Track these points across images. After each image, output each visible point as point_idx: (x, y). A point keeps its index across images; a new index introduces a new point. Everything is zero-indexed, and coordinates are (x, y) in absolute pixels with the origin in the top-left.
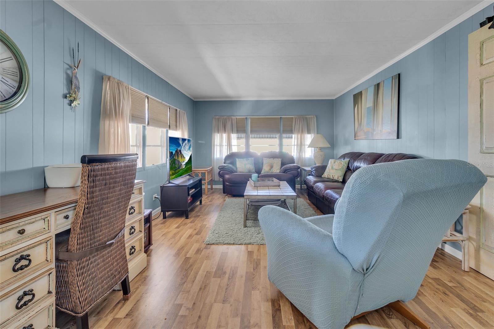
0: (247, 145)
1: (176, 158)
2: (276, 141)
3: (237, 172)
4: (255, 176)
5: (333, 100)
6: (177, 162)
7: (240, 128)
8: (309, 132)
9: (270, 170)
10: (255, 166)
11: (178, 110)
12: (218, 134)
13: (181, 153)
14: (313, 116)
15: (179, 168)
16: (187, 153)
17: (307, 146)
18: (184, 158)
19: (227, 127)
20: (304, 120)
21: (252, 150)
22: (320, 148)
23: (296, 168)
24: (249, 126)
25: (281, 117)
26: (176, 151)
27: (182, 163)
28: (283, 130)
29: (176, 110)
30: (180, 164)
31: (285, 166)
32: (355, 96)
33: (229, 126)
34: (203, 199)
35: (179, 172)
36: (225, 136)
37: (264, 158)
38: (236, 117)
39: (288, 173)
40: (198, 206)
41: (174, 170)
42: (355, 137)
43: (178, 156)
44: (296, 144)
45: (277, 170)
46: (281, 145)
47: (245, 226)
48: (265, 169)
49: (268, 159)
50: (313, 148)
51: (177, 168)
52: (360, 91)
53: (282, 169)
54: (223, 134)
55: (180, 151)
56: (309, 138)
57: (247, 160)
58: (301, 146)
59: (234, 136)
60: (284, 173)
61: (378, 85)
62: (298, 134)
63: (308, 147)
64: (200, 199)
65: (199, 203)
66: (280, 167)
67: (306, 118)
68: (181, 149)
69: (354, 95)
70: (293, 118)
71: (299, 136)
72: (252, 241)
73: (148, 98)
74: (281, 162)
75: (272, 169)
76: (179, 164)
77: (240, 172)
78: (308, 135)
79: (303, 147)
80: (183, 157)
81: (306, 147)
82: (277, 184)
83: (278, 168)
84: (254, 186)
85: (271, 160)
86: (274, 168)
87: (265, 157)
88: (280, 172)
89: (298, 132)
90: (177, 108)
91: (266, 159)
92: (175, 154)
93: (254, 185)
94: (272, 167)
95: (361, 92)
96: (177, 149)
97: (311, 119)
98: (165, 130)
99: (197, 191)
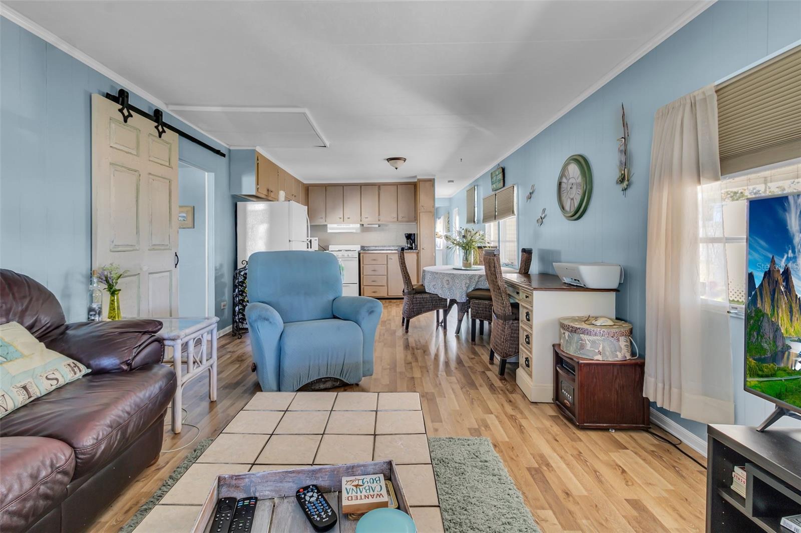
1: (767, 309)
6: (766, 327)
13: (789, 288)
26: (768, 274)
27: (788, 342)
30: (780, 344)
35: (773, 375)
41: (757, 357)
43: (773, 300)
51: (769, 355)
55: (787, 274)
68: (790, 265)
76: (775, 342)
92: (761, 285)
96: (773, 262)
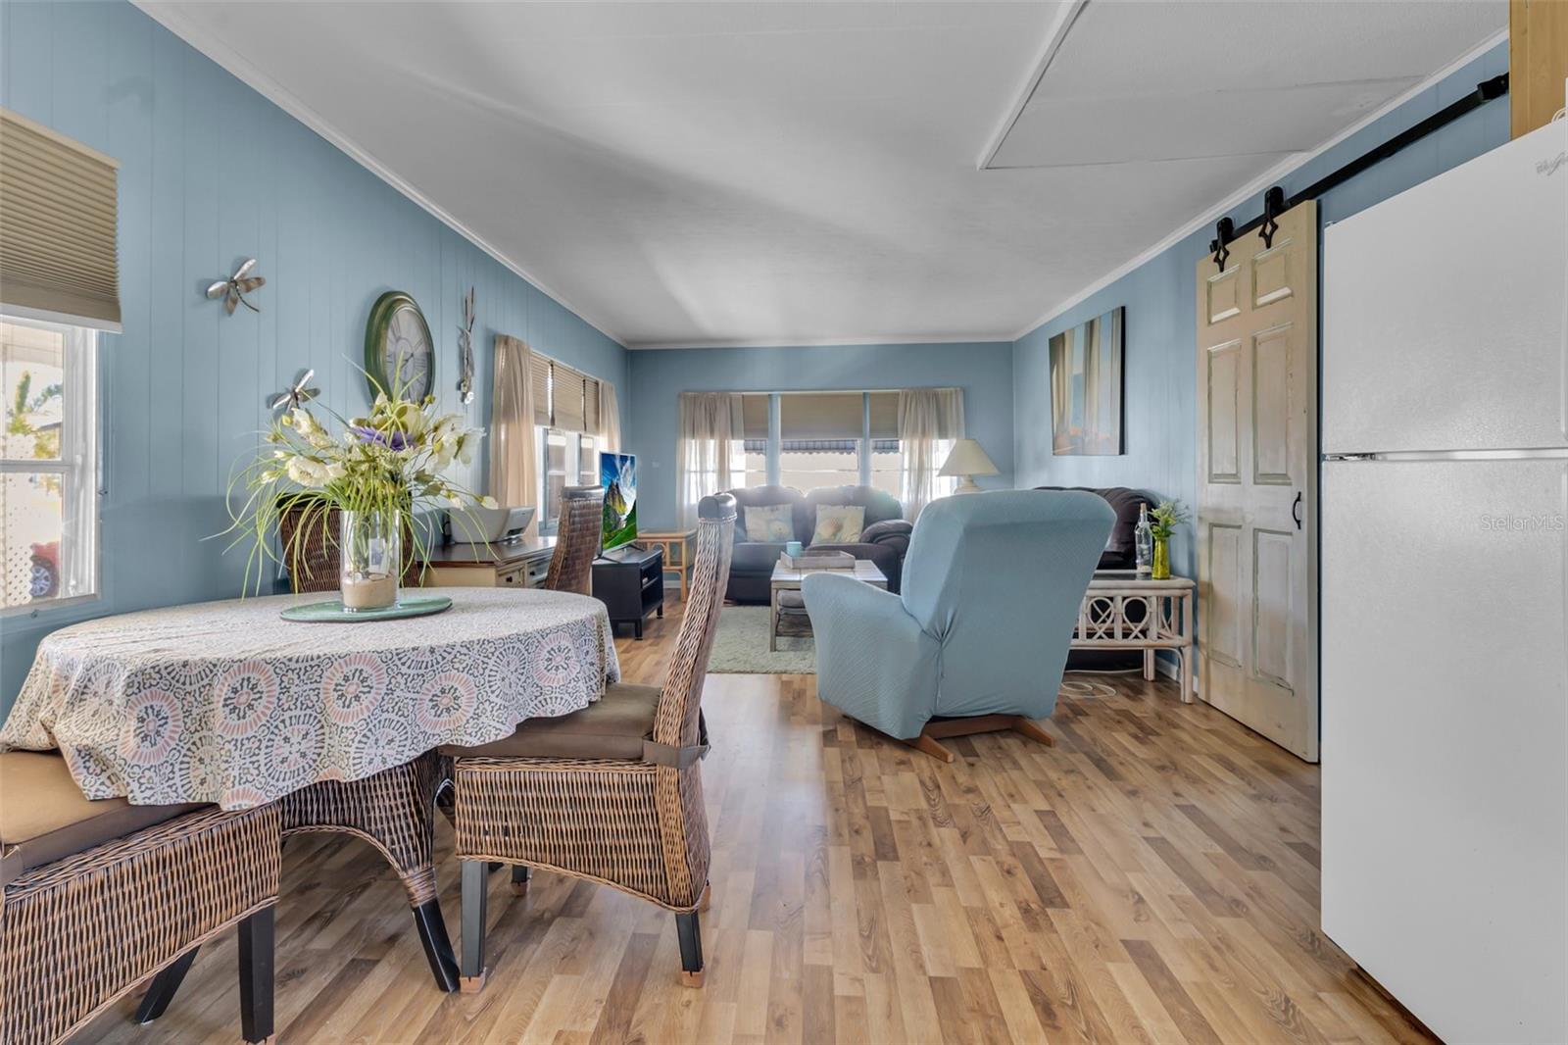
0: (772, 470)
2: (851, 459)
3: (746, 541)
4: (793, 546)
5: (1010, 344)
7: (751, 423)
8: (943, 433)
9: (835, 535)
10: (794, 527)
11: (601, 382)
12: (693, 441)
14: (952, 389)
15: (615, 528)
16: (629, 492)
17: (937, 472)
18: (625, 504)
19: (718, 418)
20: (928, 399)
21: (783, 484)
22: (970, 476)
23: (902, 529)
24: (777, 418)
25: (864, 394)
28: (871, 430)
29: (597, 384)
31: (874, 525)
32: (1052, 341)
33: (722, 417)
34: (665, 605)
36: (712, 444)
37: (818, 506)
38: (744, 393)
39: (881, 542)
40: (651, 621)
42: (1054, 449)
44: (906, 466)
45: (852, 535)
46: (864, 469)
47: (774, 648)
48: (822, 534)
49: (829, 507)
50: (955, 478)
52: (1062, 331)
53: (866, 531)
54: (707, 441)
56: (942, 450)
57: (772, 510)
58: (920, 472)
59: (736, 445)
60: (871, 541)
61: (1091, 325)
62: (912, 440)
63: (939, 475)
64: (658, 605)
65: (654, 614)
66: (861, 528)
67: (936, 395)
69: (1050, 340)
70: (898, 394)
71: (916, 443)
72: (789, 668)
73: (552, 365)
74: (865, 517)
75: (839, 535)
77: (756, 541)
78: (940, 441)
79: (927, 474)
80: (622, 502)
81: (935, 473)
82: (847, 563)
83: (855, 531)
84: (791, 566)
85: (839, 511)
86: (844, 530)
87: (821, 503)
88: (860, 541)
89: (914, 434)
90: (598, 379)
91: (823, 507)
93: (794, 564)
94: (838, 528)
95: (1063, 334)
97: (949, 397)
98: (575, 435)
99: (653, 584)
